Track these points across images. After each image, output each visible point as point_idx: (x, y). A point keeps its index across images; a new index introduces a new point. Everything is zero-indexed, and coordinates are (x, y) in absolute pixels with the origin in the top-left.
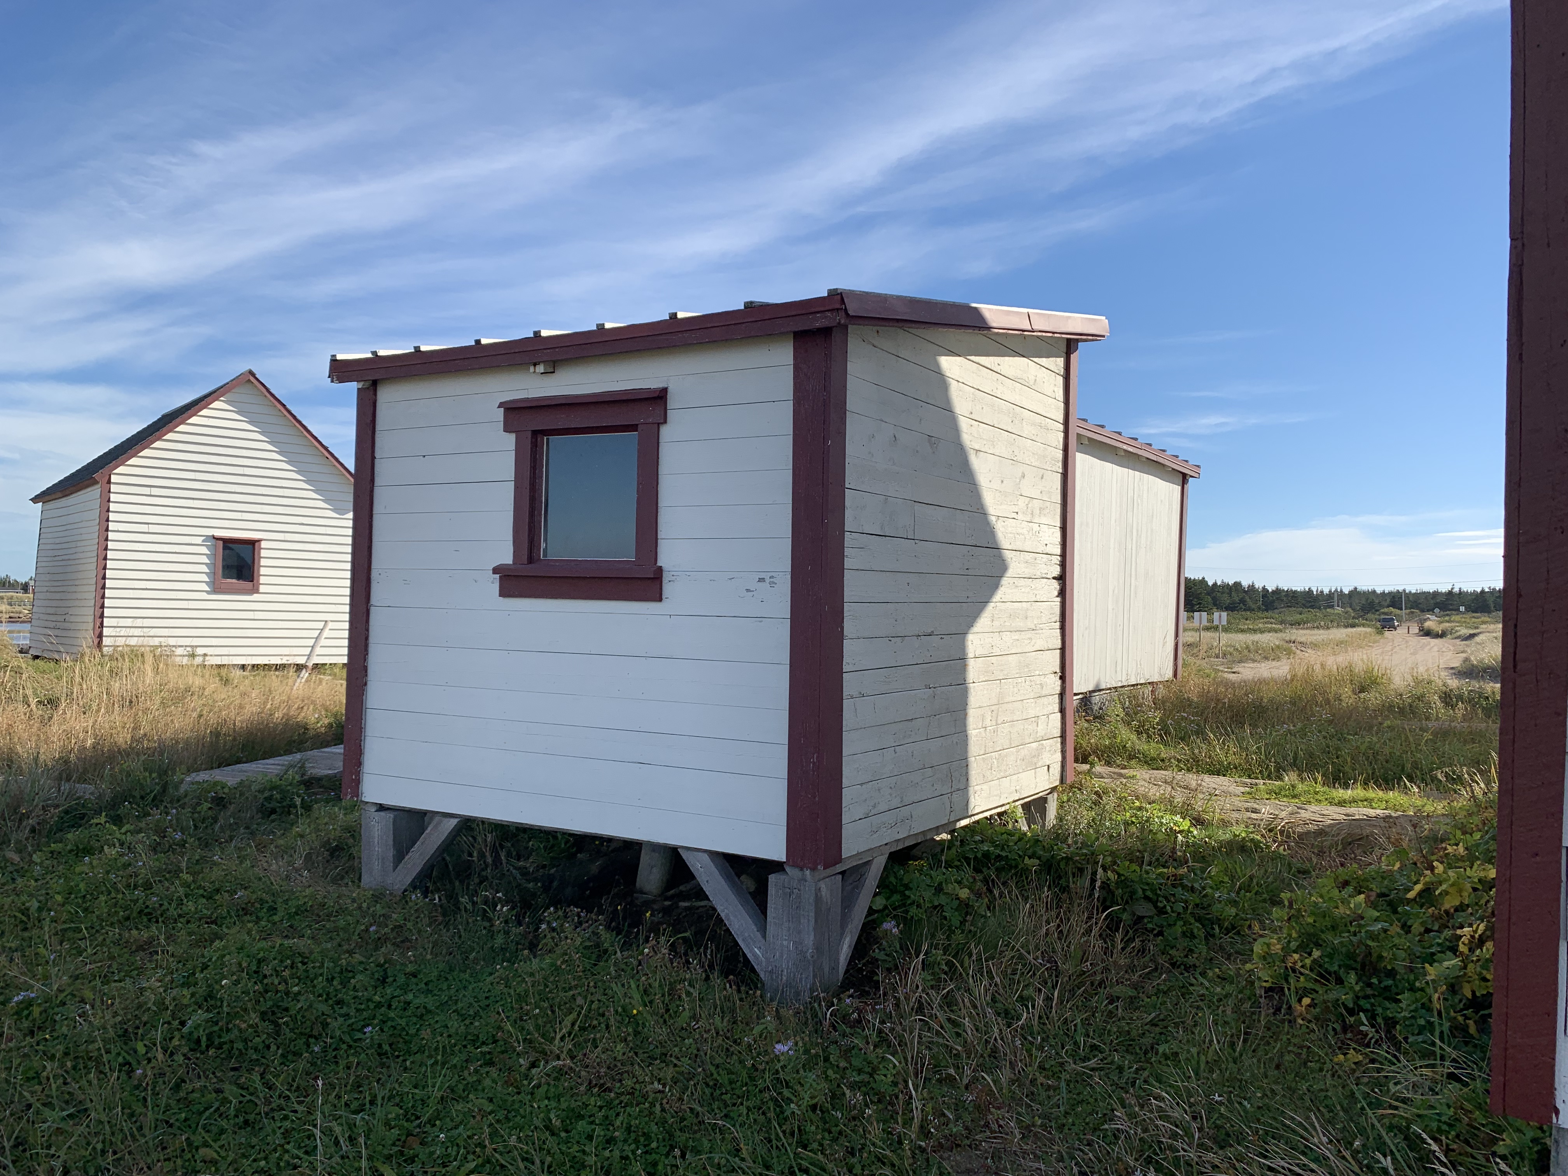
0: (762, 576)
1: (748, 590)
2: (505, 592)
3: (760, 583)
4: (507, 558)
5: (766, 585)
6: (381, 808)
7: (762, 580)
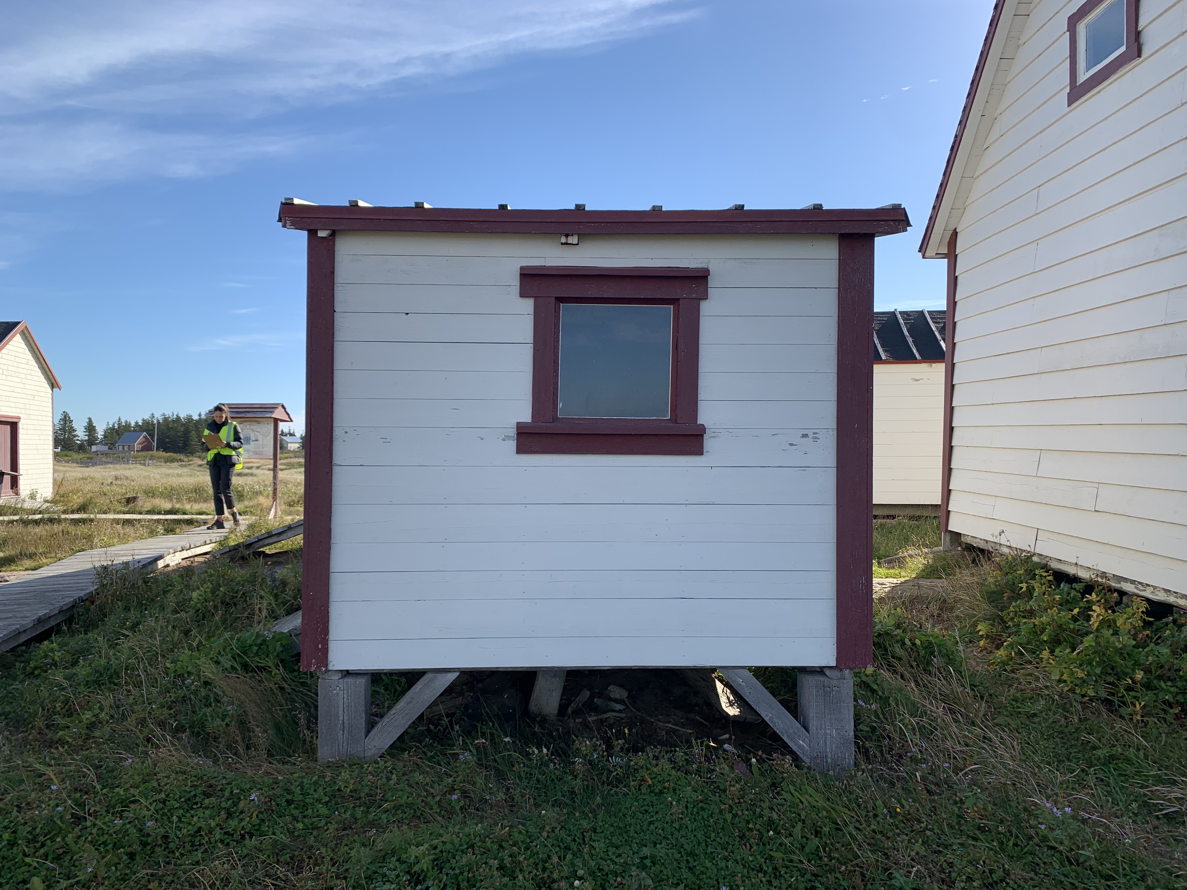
0: (805, 432)
1: (791, 445)
2: (521, 449)
3: (804, 439)
4: (526, 417)
5: (809, 440)
6: (347, 673)
7: (805, 436)
